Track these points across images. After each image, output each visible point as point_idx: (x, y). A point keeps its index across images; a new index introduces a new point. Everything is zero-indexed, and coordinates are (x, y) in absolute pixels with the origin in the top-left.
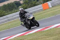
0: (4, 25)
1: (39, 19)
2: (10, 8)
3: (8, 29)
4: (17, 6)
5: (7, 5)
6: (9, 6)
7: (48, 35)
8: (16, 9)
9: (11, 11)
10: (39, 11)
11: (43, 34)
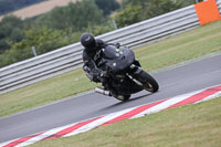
0: (55, 80)
1: (184, 59)
2: (77, 20)
3: (70, 98)
4: (102, 11)
5: (66, 8)
6: (73, 12)
7: (215, 118)
8: (99, 23)
9: (80, 30)
10: (183, 29)
11: (197, 115)
